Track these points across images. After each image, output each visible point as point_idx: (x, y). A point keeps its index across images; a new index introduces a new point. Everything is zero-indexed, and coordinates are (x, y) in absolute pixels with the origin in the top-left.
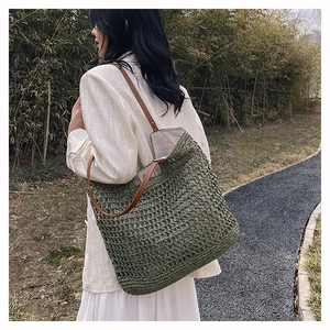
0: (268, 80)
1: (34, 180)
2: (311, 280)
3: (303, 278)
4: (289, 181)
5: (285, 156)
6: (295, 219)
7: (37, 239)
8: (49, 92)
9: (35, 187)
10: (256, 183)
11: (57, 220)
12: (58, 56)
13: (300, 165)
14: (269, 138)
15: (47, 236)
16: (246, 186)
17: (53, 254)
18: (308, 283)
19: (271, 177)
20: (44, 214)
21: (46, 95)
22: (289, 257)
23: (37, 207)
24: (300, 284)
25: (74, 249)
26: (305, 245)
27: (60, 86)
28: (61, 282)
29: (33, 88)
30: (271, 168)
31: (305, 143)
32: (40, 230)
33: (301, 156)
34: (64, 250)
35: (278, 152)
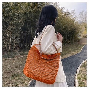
0: (68, 33)
1: (6, 58)
2: (78, 81)
4: (73, 58)
5: (72, 52)
6: (75, 67)
7: (8, 72)
8: (11, 34)
9: (7, 59)
10: (65, 59)
11: (13, 68)
12: (13, 25)
14: (68, 48)
15: (11, 72)
17: (13, 76)
18: (78, 82)
19: (68, 58)
20: (9, 66)
21: (10, 35)
22: (73, 76)
23: (7, 65)
24: (76, 82)
25: (18, 75)
26: (77, 73)
27: (14, 33)
28: (15, 82)
29: (7, 33)
30: (68, 55)
31: (77, 49)
32: (9, 70)
33: (76, 52)
34: (15, 75)
35: (70, 51)
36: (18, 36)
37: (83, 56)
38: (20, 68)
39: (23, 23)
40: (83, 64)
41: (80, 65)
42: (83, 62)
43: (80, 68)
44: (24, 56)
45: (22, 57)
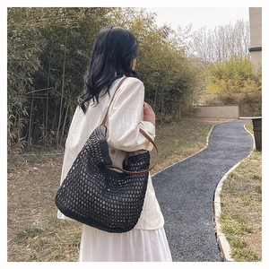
0: (165, 91)
2: (228, 239)
3: (222, 238)
4: (191, 168)
5: (185, 149)
6: (205, 196)
10: (168, 170)
13: (197, 156)
14: (169, 136)
15: (10, 221)
16: (161, 173)
17: (20, 236)
18: (227, 242)
19: (178, 166)
22: (208, 224)
24: (222, 242)
25: (37, 231)
26: (217, 215)
28: (33, 257)
30: (176, 159)
31: (196, 140)
33: (196, 149)
34: (29, 232)
35: (179, 147)
36: (20, 104)
37: (217, 160)
38: (37, 207)
39: (39, 62)
40: (224, 183)
41: (219, 189)
42: (225, 177)
43: (221, 196)
44: (43, 166)
45: (36, 171)
